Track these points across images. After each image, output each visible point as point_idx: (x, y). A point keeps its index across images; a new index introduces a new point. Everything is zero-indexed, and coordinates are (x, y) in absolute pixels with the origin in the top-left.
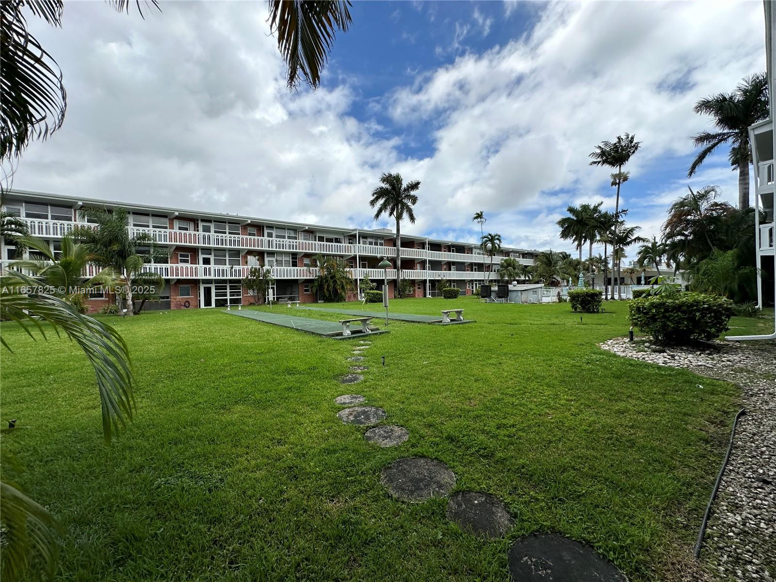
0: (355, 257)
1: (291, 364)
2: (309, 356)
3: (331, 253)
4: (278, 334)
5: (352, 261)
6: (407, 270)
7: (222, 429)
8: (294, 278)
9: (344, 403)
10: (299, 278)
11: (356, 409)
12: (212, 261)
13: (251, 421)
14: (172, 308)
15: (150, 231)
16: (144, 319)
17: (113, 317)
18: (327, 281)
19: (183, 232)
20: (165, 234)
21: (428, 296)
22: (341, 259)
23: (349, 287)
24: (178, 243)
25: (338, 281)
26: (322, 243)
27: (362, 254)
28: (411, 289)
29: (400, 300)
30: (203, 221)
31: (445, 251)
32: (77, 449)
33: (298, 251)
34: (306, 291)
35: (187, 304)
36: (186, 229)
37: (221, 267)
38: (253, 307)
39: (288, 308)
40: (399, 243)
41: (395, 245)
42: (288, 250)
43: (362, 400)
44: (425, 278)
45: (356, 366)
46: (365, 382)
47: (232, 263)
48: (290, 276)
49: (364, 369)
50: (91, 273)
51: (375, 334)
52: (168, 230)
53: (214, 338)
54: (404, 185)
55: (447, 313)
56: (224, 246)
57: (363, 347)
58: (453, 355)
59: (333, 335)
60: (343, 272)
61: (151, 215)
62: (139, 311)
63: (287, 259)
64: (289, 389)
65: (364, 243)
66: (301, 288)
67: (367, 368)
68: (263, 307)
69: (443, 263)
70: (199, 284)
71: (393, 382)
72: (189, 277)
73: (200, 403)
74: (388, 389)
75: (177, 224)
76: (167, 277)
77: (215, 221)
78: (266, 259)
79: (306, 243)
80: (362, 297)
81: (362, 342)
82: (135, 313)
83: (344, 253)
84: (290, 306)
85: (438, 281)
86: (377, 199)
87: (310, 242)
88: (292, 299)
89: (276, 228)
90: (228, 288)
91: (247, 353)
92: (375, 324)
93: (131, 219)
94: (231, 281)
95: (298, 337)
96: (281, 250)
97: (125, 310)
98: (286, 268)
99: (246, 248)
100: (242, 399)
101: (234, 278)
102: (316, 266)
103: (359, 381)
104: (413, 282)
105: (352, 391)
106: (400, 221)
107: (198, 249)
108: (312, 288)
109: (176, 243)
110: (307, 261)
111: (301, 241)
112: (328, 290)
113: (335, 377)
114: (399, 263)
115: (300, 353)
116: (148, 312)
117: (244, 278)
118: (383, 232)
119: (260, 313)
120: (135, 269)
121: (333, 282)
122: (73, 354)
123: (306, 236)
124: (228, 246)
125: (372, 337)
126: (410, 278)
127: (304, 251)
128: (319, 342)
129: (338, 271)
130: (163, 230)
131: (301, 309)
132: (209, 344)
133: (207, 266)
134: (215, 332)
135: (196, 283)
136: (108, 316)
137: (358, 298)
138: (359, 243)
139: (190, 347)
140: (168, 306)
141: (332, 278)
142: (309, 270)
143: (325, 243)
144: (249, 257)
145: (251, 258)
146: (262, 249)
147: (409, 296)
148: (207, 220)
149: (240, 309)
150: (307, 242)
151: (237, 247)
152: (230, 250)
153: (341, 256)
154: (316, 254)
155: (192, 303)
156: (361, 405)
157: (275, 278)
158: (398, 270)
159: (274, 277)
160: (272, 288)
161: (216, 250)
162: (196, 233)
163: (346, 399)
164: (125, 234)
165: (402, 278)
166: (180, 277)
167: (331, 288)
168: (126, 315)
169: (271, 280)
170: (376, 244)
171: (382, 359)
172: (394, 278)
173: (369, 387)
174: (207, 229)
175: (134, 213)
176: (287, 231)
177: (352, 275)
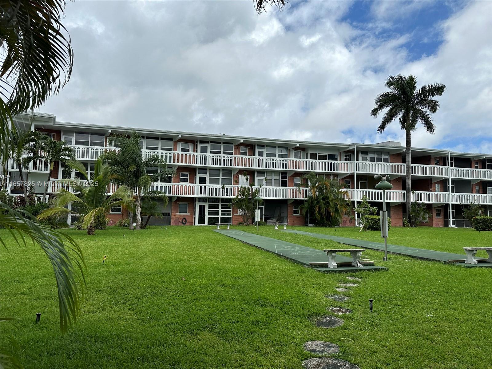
0: (352, 176)
1: (264, 295)
2: (285, 288)
3: (323, 171)
4: (259, 259)
5: (348, 180)
6: (420, 192)
7: (184, 355)
8: (283, 198)
9: (314, 351)
10: (288, 198)
11: (327, 360)
12: (207, 180)
13: (212, 351)
14: (172, 225)
15: (159, 153)
16: (148, 234)
17: (125, 230)
18: (318, 203)
19: (184, 153)
20: (170, 155)
21: (451, 225)
22: (336, 178)
23: (344, 211)
24: (180, 164)
25: (331, 203)
26: (314, 161)
27: (361, 172)
28: (427, 216)
29: (410, 229)
30: (202, 142)
31: (477, 167)
32: (73, 348)
33: (288, 169)
34: (295, 212)
35: (184, 220)
36: (187, 150)
37: (215, 186)
38: (240, 227)
39: (274, 231)
40: (409, 158)
41: (404, 161)
42: (278, 169)
43: (336, 350)
44: (447, 202)
45: (336, 307)
46: (345, 329)
47: (224, 182)
48: (279, 196)
49: (346, 312)
50: (113, 189)
51: (368, 270)
52: (173, 152)
53: (199, 256)
54: (418, 88)
55: (472, 250)
56: (218, 166)
57: (351, 285)
58: (474, 311)
59: (316, 266)
60: (339, 193)
61: (160, 139)
62: (145, 226)
63: (277, 178)
64: (257, 323)
65: (364, 159)
66: (291, 209)
67: (350, 311)
68: (251, 227)
69: (473, 183)
70: (195, 202)
71: (380, 335)
72: (187, 196)
73: (172, 323)
74: (371, 344)
75: (180, 146)
76: (169, 195)
77: (211, 142)
78: (257, 178)
79: (296, 161)
80: (359, 224)
81: (350, 278)
82: (142, 228)
83: (339, 172)
84: (277, 228)
85: (466, 206)
86: (380, 107)
87: (301, 160)
88: (280, 221)
89: (267, 146)
90: (220, 207)
91: (224, 275)
92: (371, 257)
93: (145, 143)
94: (223, 200)
95: (278, 264)
96: (271, 169)
97: (135, 224)
98: (275, 188)
99: (238, 167)
100: (210, 327)
101: (225, 197)
102: (307, 186)
103: (337, 326)
104: (429, 207)
105: (327, 337)
106: (412, 132)
107: (196, 169)
108: (301, 209)
109: (178, 164)
110: (297, 180)
111: (291, 159)
112: (320, 213)
113: (310, 316)
114: (409, 183)
115: (277, 283)
116: (152, 226)
117: (234, 197)
118: (388, 145)
119: (247, 234)
120: (146, 187)
121: (325, 204)
122: (90, 261)
123: (298, 154)
124: (222, 166)
125: (364, 273)
126: (425, 202)
127: (294, 170)
128: (299, 272)
129: (332, 192)
130: (168, 152)
131: (288, 232)
132: (193, 263)
133: (203, 185)
134: (202, 250)
135: (192, 201)
136: (122, 229)
137: (355, 224)
138: (358, 160)
139: (177, 264)
140: (168, 222)
141: (323, 199)
142: (299, 190)
143: (317, 161)
144: (240, 176)
145: (241, 178)
146: (252, 168)
147: (422, 224)
148: (205, 141)
149: (228, 228)
150: (298, 160)
151: (229, 166)
152: (223, 169)
153: (336, 175)
154: (307, 173)
155: (189, 220)
156: (334, 357)
157: (264, 198)
158: (408, 192)
159: (262, 196)
160: (259, 208)
161: (211, 169)
162: (196, 154)
163: (316, 345)
164: (140, 156)
165: (414, 201)
166: (179, 195)
167: (323, 211)
168: (135, 228)
169: (259, 200)
170: (379, 160)
171: (370, 303)
172: (403, 201)
173: (348, 336)
174: (204, 150)
175: (148, 138)
176: (277, 149)
177: (347, 195)
